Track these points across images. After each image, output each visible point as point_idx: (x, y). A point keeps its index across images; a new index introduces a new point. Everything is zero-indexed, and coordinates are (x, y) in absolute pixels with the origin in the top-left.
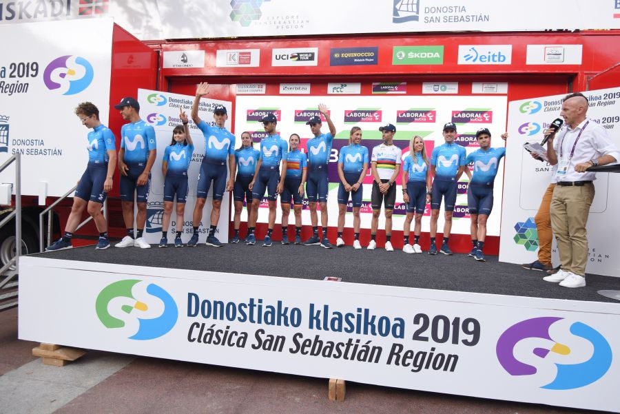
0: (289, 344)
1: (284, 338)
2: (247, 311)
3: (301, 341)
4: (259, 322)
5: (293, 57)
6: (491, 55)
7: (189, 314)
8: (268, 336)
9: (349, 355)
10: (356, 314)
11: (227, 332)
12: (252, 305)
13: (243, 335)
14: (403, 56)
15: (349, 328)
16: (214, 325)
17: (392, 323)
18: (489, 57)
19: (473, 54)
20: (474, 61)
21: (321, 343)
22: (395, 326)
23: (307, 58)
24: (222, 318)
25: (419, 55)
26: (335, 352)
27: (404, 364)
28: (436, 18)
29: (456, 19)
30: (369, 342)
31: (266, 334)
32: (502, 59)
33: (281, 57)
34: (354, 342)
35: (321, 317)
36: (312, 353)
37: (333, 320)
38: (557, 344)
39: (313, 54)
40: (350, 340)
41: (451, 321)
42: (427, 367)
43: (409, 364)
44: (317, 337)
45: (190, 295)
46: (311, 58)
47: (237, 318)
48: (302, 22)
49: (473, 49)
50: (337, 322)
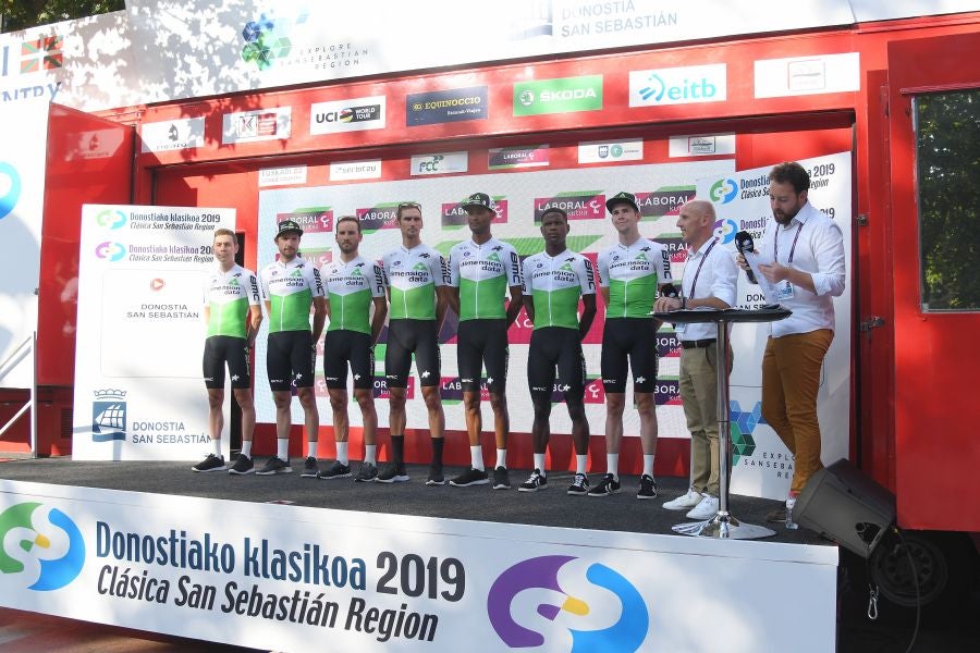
0: (221, 599)
1: (213, 589)
2: (167, 548)
3: (235, 594)
4: (183, 565)
5: (345, 116)
6: (689, 85)
7: (99, 554)
8: (195, 586)
9: (297, 616)
10: (302, 552)
11: (144, 580)
12: (173, 540)
13: (164, 585)
14: (532, 98)
15: (295, 575)
16: (128, 570)
17: (350, 566)
18: (686, 89)
19: (656, 86)
20: (658, 99)
21: (260, 596)
22: (354, 570)
23: (368, 116)
24: (137, 559)
25: (560, 95)
26: (278, 610)
27: (367, 630)
28: (583, 26)
29: (618, 26)
30: (321, 595)
31: (193, 582)
32: (709, 91)
33: (325, 118)
34: (302, 596)
35: (259, 558)
36: (250, 613)
37: (275, 562)
38: (570, 598)
39: (378, 108)
40: (297, 593)
41: (426, 563)
42: (397, 634)
43: (373, 630)
44: (255, 587)
45: (99, 524)
46: (375, 116)
47: (155, 560)
48: (357, 53)
49: (655, 76)
50: (279, 565)
